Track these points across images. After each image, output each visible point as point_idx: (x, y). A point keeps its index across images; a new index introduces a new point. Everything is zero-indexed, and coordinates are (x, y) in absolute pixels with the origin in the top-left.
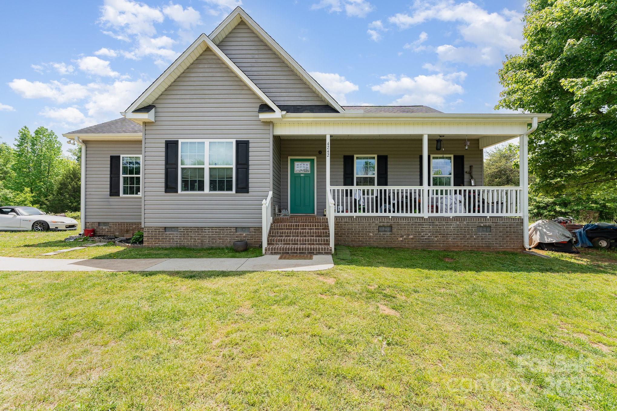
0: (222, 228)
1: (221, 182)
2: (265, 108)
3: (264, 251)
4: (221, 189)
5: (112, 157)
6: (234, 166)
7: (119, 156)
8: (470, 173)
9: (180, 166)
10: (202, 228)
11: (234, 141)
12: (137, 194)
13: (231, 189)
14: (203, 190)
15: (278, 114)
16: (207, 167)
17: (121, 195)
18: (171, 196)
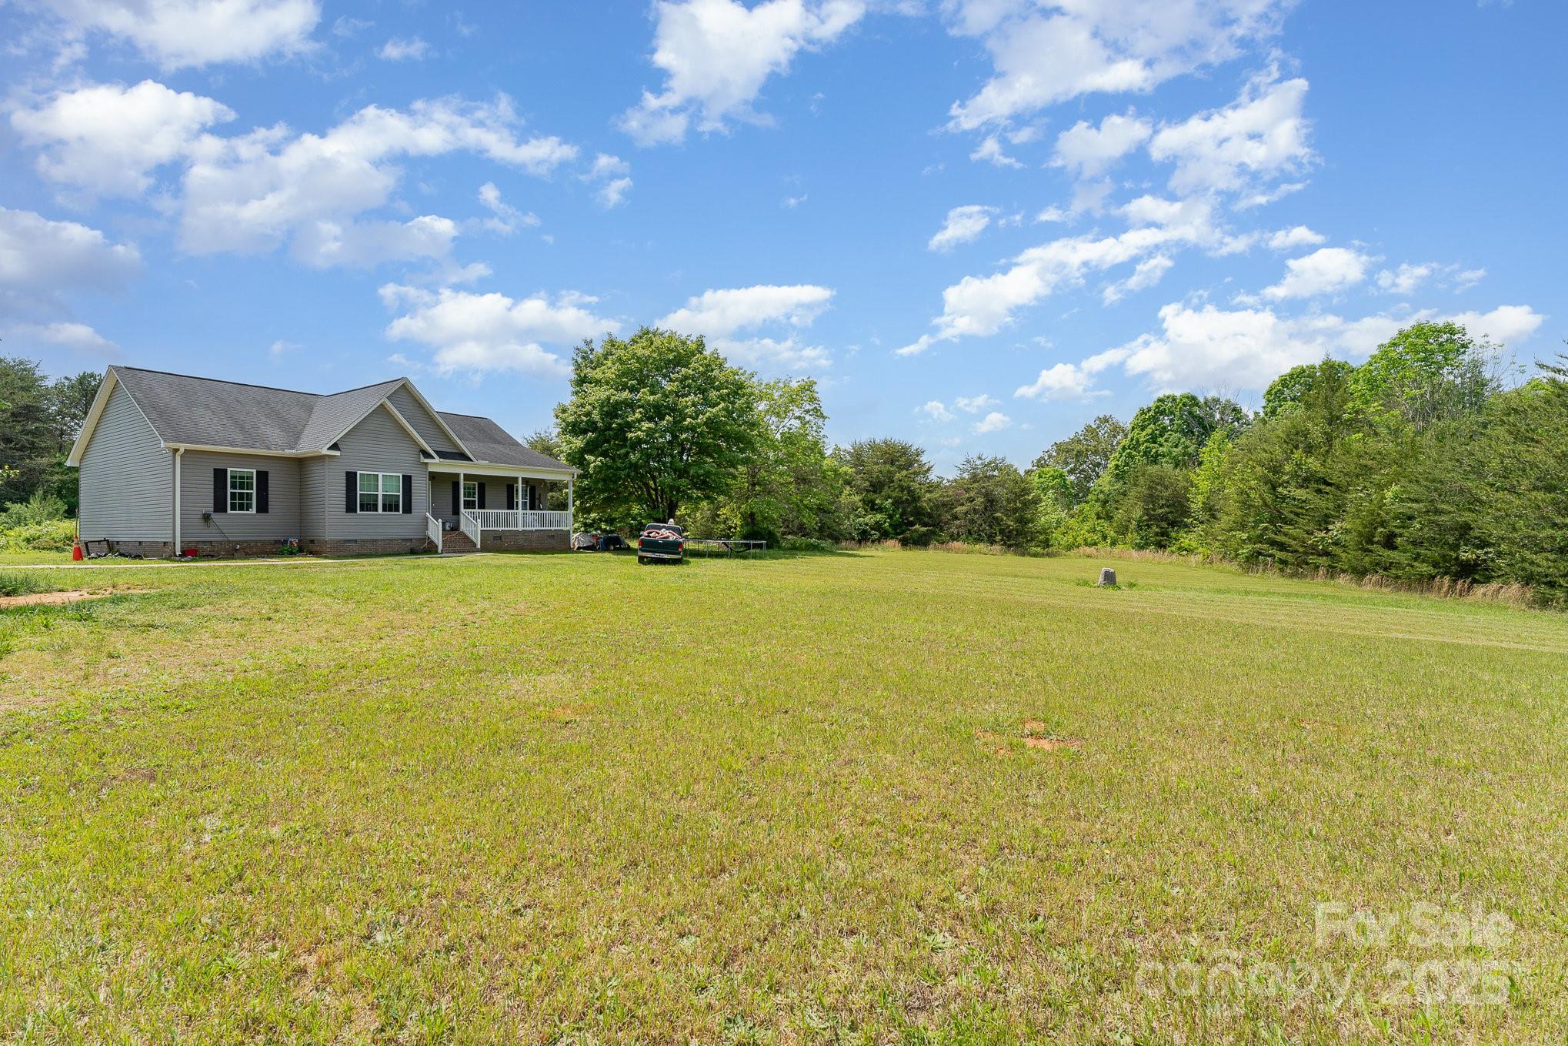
0: (392, 540)
1: (390, 505)
2: (427, 455)
3: (440, 551)
4: (390, 510)
5: (216, 471)
6: (401, 494)
7: (226, 470)
8: (539, 499)
9: (359, 492)
10: (376, 540)
11: (401, 475)
12: (248, 510)
13: (398, 511)
14: (377, 510)
15: (437, 460)
16: (380, 493)
17: (229, 511)
18: (351, 515)
